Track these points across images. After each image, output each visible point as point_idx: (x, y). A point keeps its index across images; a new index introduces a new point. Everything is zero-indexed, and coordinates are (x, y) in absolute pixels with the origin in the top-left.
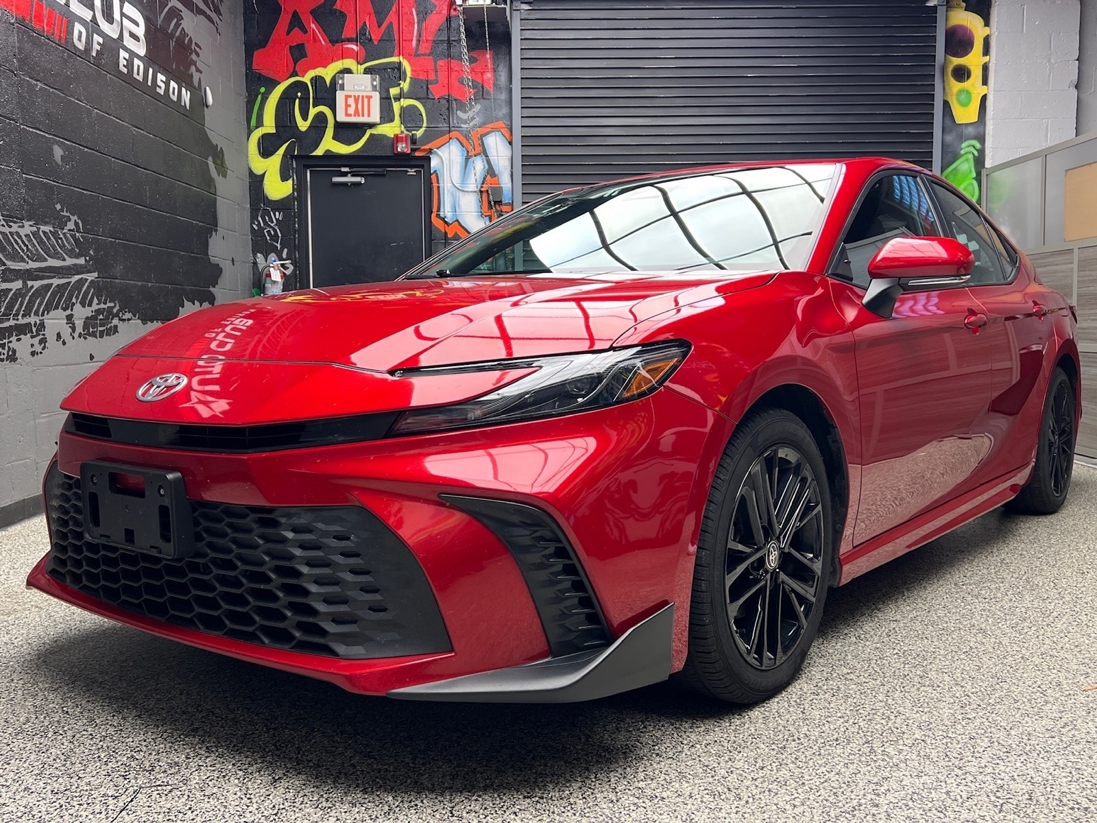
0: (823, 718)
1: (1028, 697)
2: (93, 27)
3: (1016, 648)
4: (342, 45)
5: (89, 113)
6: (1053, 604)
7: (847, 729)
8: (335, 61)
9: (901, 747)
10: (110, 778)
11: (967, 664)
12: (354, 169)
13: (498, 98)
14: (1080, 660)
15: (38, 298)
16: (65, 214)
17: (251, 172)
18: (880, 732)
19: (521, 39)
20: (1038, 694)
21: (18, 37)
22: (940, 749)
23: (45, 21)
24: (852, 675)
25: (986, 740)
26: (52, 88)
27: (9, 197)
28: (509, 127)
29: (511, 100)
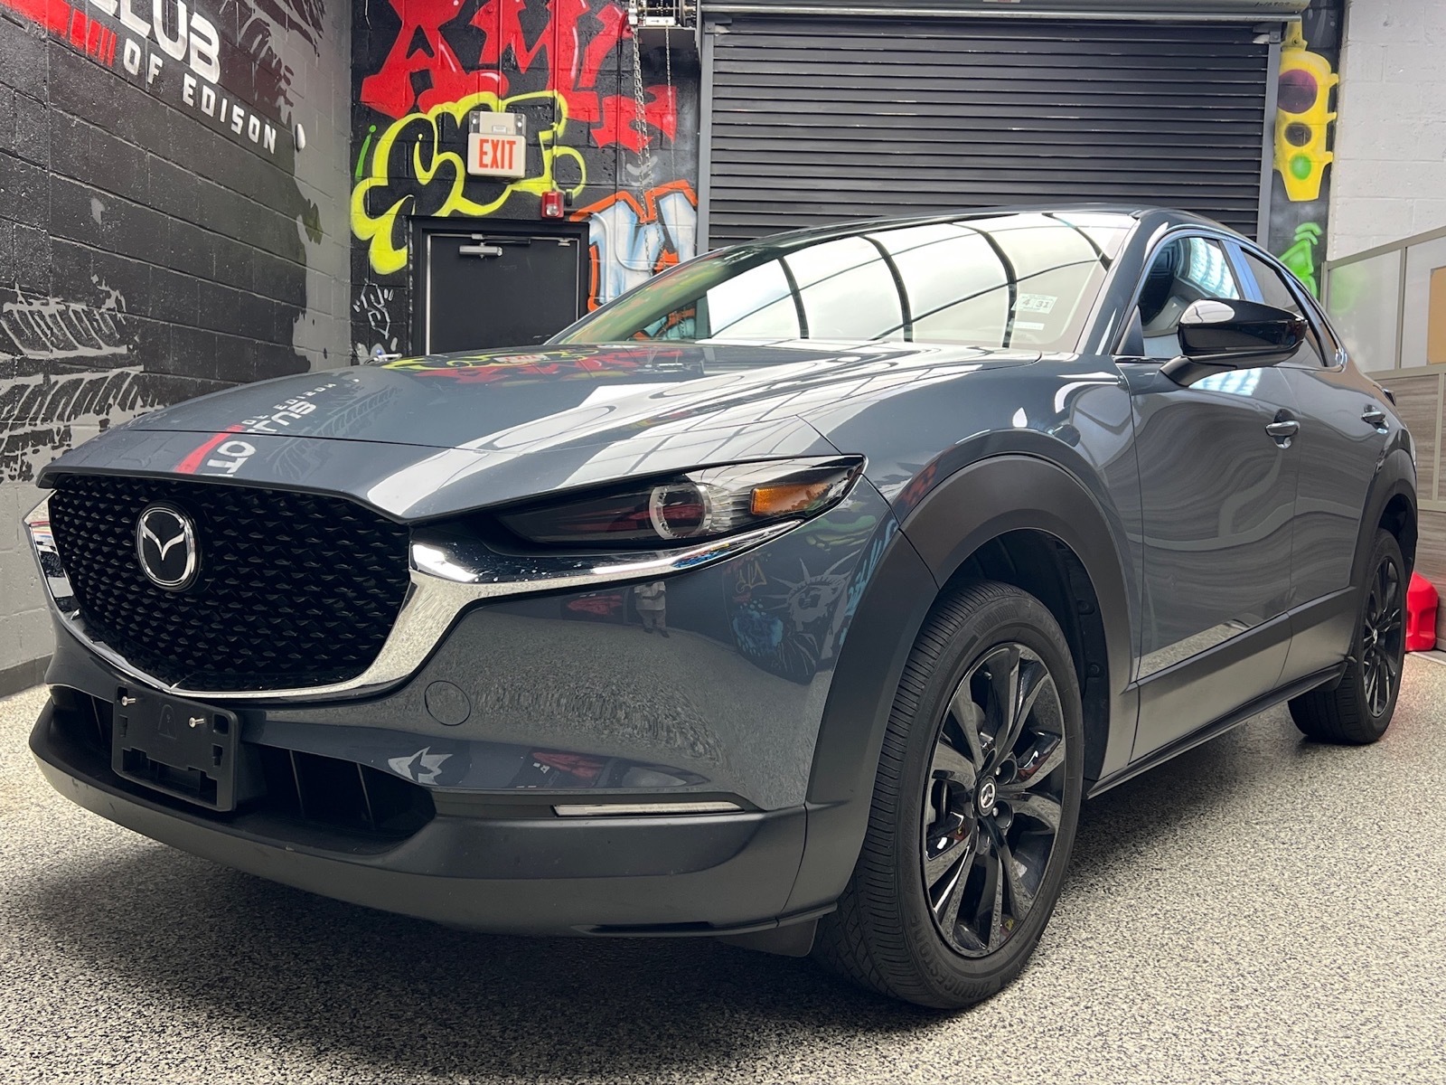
0: (1046, 998)
1: (1323, 981)
2: (150, 44)
3: (1315, 912)
4: (479, 74)
5: (141, 156)
6: (1373, 855)
7: (1076, 1014)
8: (469, 94)
9: (1144, 1042)
10: (107, 1040)
11: (1246, 933)
12: (489, 237)
13: (682, 148)
14: (1399, 933)
15: (61, 398)
16: (103, 288)
17: (354, 237)
18: (1119, 1021)
19: (714, 73)
20: (1335, 977)
21: (50, 58)
22: (1195, 1047)
23: (87, 36)
24: (1092, 942)
25: (1259, 1037)
26: (93, 124)
27: (31, 266)
28: (694, 187)
29: (698, 152)
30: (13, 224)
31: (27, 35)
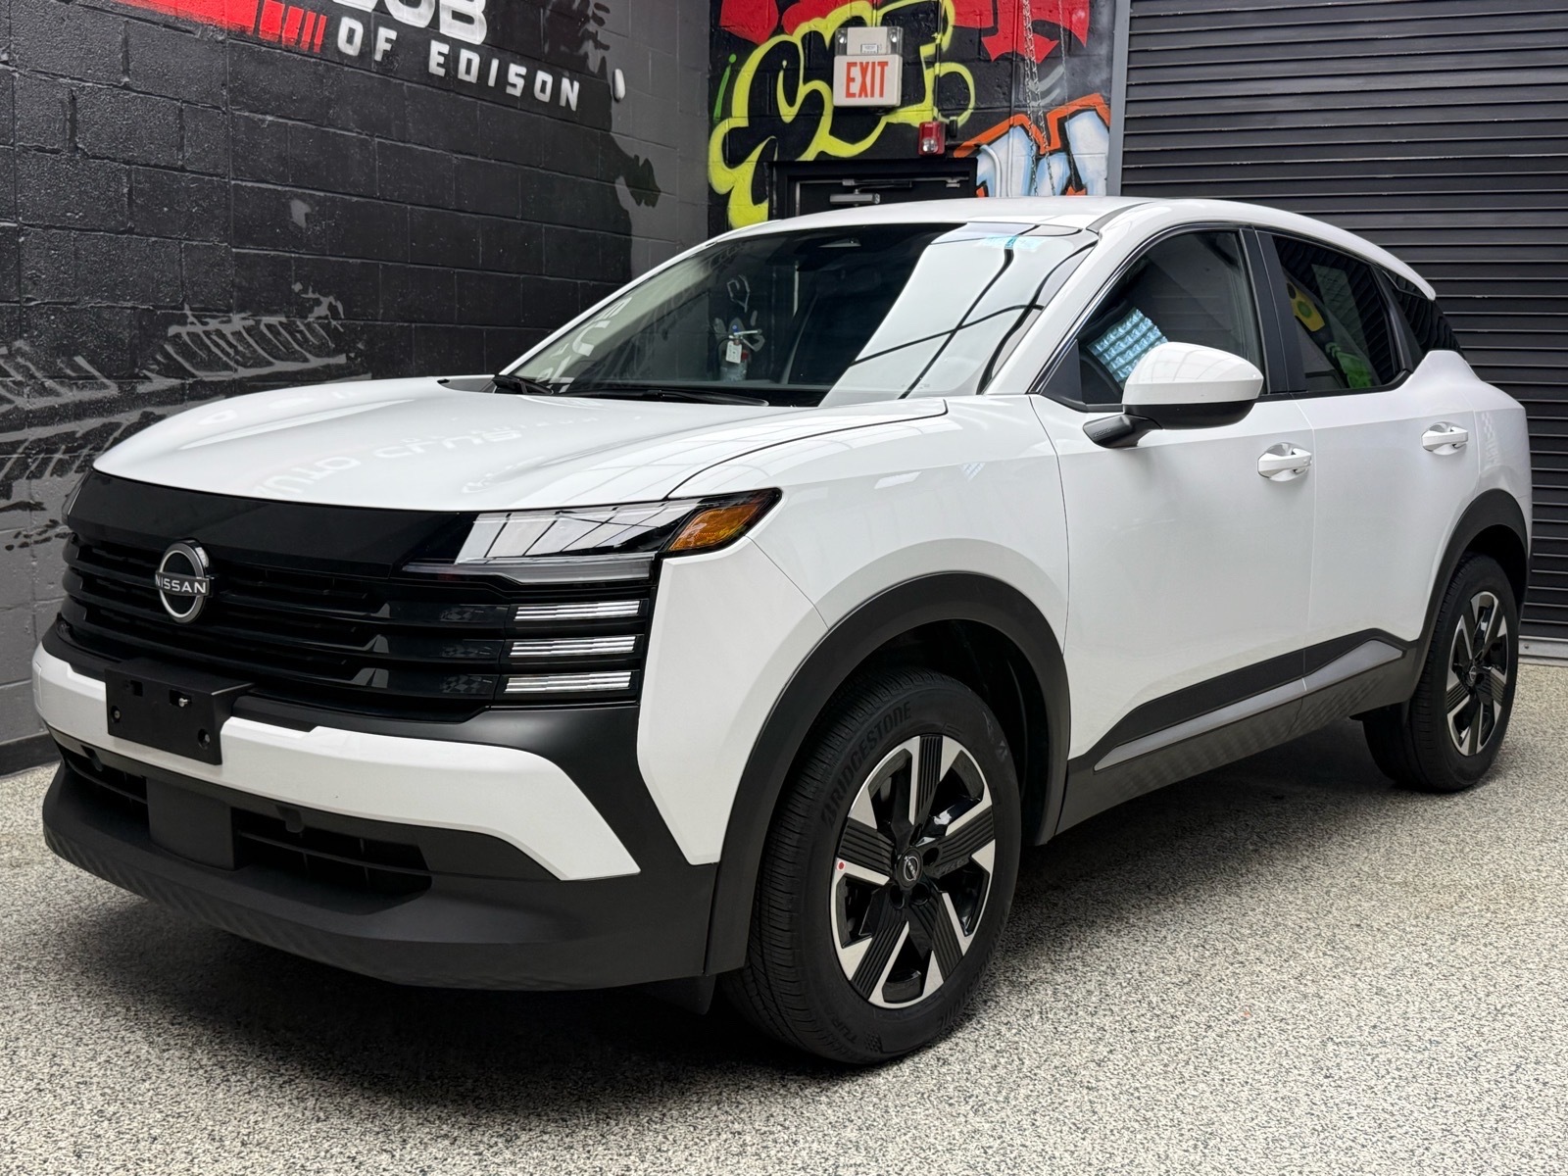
5: (363, 144)
8: (840, 6)
12: (865, 182)
13: (1096, 53)
16: (311, 295)
17: (711, 191)
21: (231, 59)
23: (285, 26)
26: (292, 119)
27: (206, 284)
28: (1108, 102)
29: (1112, 57)
30: (180, 243)
31: (197, 40)
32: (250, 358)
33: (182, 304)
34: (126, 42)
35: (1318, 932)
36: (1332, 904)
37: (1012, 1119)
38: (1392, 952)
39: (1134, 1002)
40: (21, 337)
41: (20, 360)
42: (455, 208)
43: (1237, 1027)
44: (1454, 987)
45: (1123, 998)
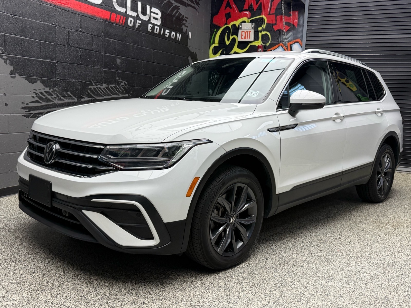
4: (243, 12)
5: (133, 47)
8: (240, 18)
13: (299, 29)
16: (120, 80)
19: (309, 6)
21: (104, 26)
26: (118, 40)
27: (97, 77)
28: (302, 41)
29: (303, 30)
30: (92, 67)
31: (97, 21)
32: (107, 94)
33: (92, 81)
34: (81, 21)
35: (353, 232)
36: (356, 225)
37: (284, 273)
38: (372, 237)
39: (311, 247)
40: (56, 87)
41: (55, 92)
42: (153, 62)
43: (336, 254)
44: (387, 246)
45: (308, 246)
